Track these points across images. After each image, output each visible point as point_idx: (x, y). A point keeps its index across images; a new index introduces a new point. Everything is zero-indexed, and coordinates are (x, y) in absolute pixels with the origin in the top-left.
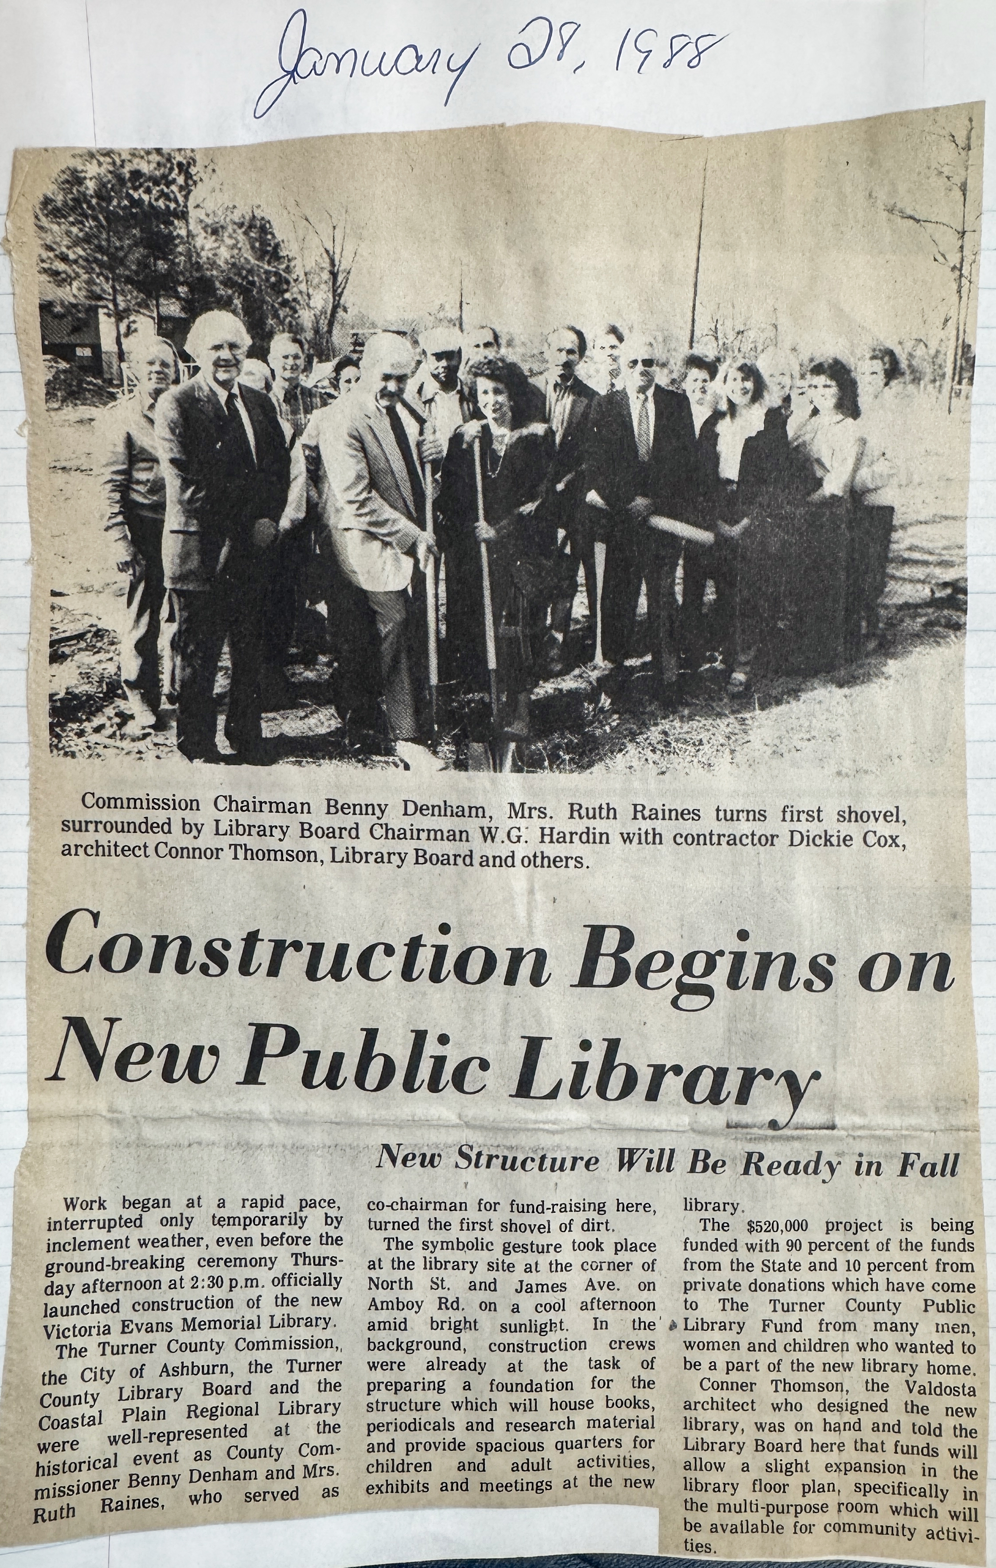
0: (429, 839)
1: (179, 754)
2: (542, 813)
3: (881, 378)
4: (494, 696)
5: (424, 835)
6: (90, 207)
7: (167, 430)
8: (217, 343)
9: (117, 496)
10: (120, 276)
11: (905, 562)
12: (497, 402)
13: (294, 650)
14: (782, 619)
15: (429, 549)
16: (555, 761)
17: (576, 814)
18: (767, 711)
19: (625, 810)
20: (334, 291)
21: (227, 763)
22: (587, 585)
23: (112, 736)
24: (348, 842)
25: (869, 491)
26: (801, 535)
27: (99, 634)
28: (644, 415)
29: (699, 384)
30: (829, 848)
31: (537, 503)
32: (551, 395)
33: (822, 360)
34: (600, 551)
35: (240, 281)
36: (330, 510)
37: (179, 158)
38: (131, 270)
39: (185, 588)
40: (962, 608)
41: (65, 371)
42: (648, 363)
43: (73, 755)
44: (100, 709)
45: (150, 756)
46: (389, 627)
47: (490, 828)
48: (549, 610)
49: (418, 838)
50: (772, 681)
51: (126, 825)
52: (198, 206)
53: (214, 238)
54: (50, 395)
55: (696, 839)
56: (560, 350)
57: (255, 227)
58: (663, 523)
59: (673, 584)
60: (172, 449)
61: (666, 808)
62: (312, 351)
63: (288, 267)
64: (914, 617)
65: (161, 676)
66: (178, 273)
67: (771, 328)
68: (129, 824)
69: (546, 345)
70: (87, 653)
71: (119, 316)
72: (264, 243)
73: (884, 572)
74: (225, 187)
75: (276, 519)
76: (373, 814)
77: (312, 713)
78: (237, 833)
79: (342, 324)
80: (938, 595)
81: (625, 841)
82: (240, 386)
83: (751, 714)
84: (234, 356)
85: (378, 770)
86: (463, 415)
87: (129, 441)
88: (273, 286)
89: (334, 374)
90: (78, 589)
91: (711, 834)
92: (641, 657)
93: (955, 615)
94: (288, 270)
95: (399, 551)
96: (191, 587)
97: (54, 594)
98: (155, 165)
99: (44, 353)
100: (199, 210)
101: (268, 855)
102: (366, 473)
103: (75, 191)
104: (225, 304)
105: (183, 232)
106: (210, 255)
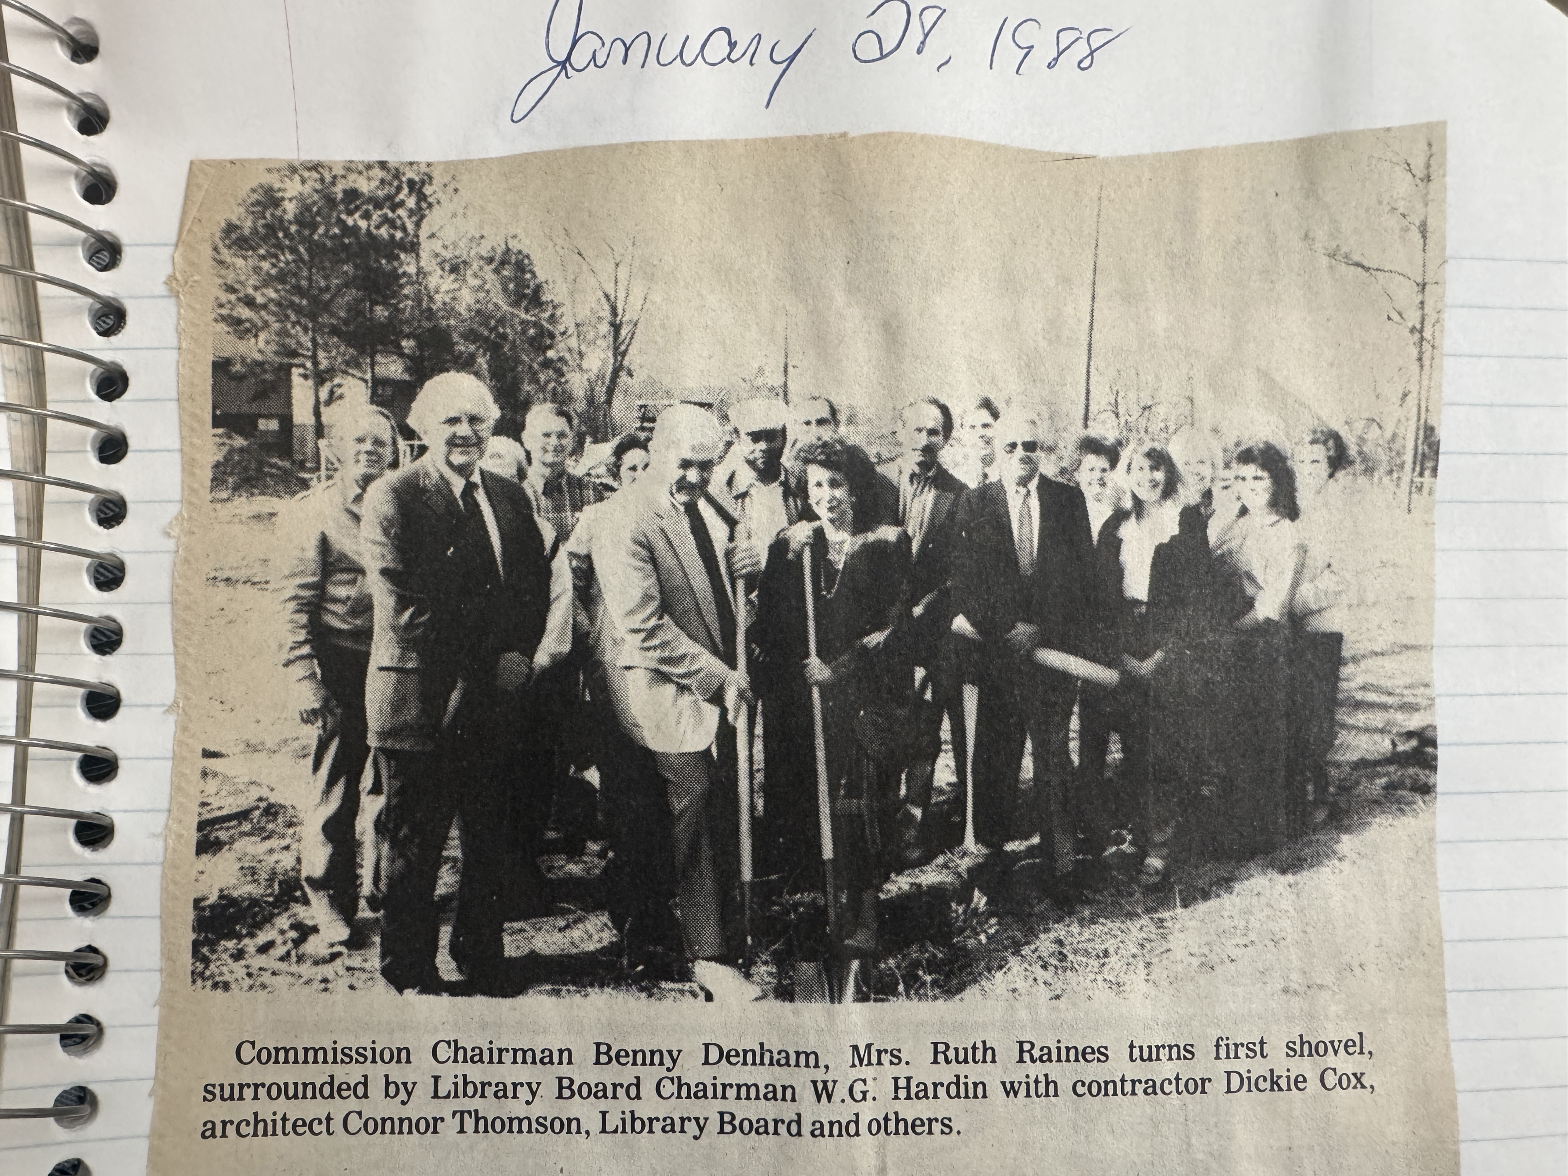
0: (738, 1097)
1: (381, 982)
2: (896, 1057)
3: (1323, 468)
4: (831, 897)
5: (731, 1093)
6: (287, 235)
7: (379, 530)
8: (452, 414)
9: (303, 619)
10: (324, 325)
11: (1359, 705)
12: (834, 498)
13: (551, 835)
14: (1208, 783)
15: (741, 695)
16: (914, 986)
17: (941, 1057)
18: (1190, 909)
19: (1007, 1052)
20: (616, 349)
21: (453, 994)
22: (953, 742)
23: (283, 958)
24: (624, 1103)
25: (1312, 613)
26: (1228, 670)
27: (271, 811)
28: (1026, 513)
29: (1097, 474)
30: (1277, 1093)
31: (887, 632)
32: (906, 489)
33: (1251, 444)
34: (971, 697)
35: (486, 333)
36: (606, 643)
37: (410, 174)
38: (339, 318)
39: (398, 746)
40: (1430, 764)
41: (242, 450)
42: (1030, 446)
43: (226, 986)
44: (269, 919)
45: (341, 985)
46: (685, 802)
47: (825, 1083)
48: (903, 776)
49: (724, 1097)
50: (1197, 867)
51: (300, 1088)
52: (432, 236)
53: (453, 276)
54: (218, 481)
55: (1104, 1088)
56: (920, 430)
57: (509, 263)
58: (1053, 658)
59: (1066, 740)
60: (383, 556)
61: (1063, 1046)
62: (584, 428)
63: (553, 316)
64: (1371, 778)
65: (359, 871)
66: (402, 322)
67: (1184, 402)
68: (305, 1085)
69: (900, 423)
70: (253, 839)
71: (320, 378)
72: (521, 284)
73: (1332, 719)
74: (469, 213)
75: (530, 652)
76: (661, 1063)
77: (575, 922)
78: (465, 1094)
79: (626, 391)
80: (1401, 748)
81: (1008, 1094)
82: (482, 473)
83: (1171, 913)
84: (476, 433)
85: (668, 1002)
86: (788, 513)
87: (324, 544)
88: (532, 341)
89: (613, 459)
90: (242, 746)
91: (1123, 1081)
92: (1026, 839)
93: (1422, 775)
94: (552, 319)
95: (700, 698)
96: (406, 746)
97: (208, 754)
98: (377, 183)
99: (215, 425)
100: (434, 240)
101: (511, 1124)
102: (657, 594)
103: (268, 215)
104: (466, 364)
105: (412, 269)
106: (447, 300)
